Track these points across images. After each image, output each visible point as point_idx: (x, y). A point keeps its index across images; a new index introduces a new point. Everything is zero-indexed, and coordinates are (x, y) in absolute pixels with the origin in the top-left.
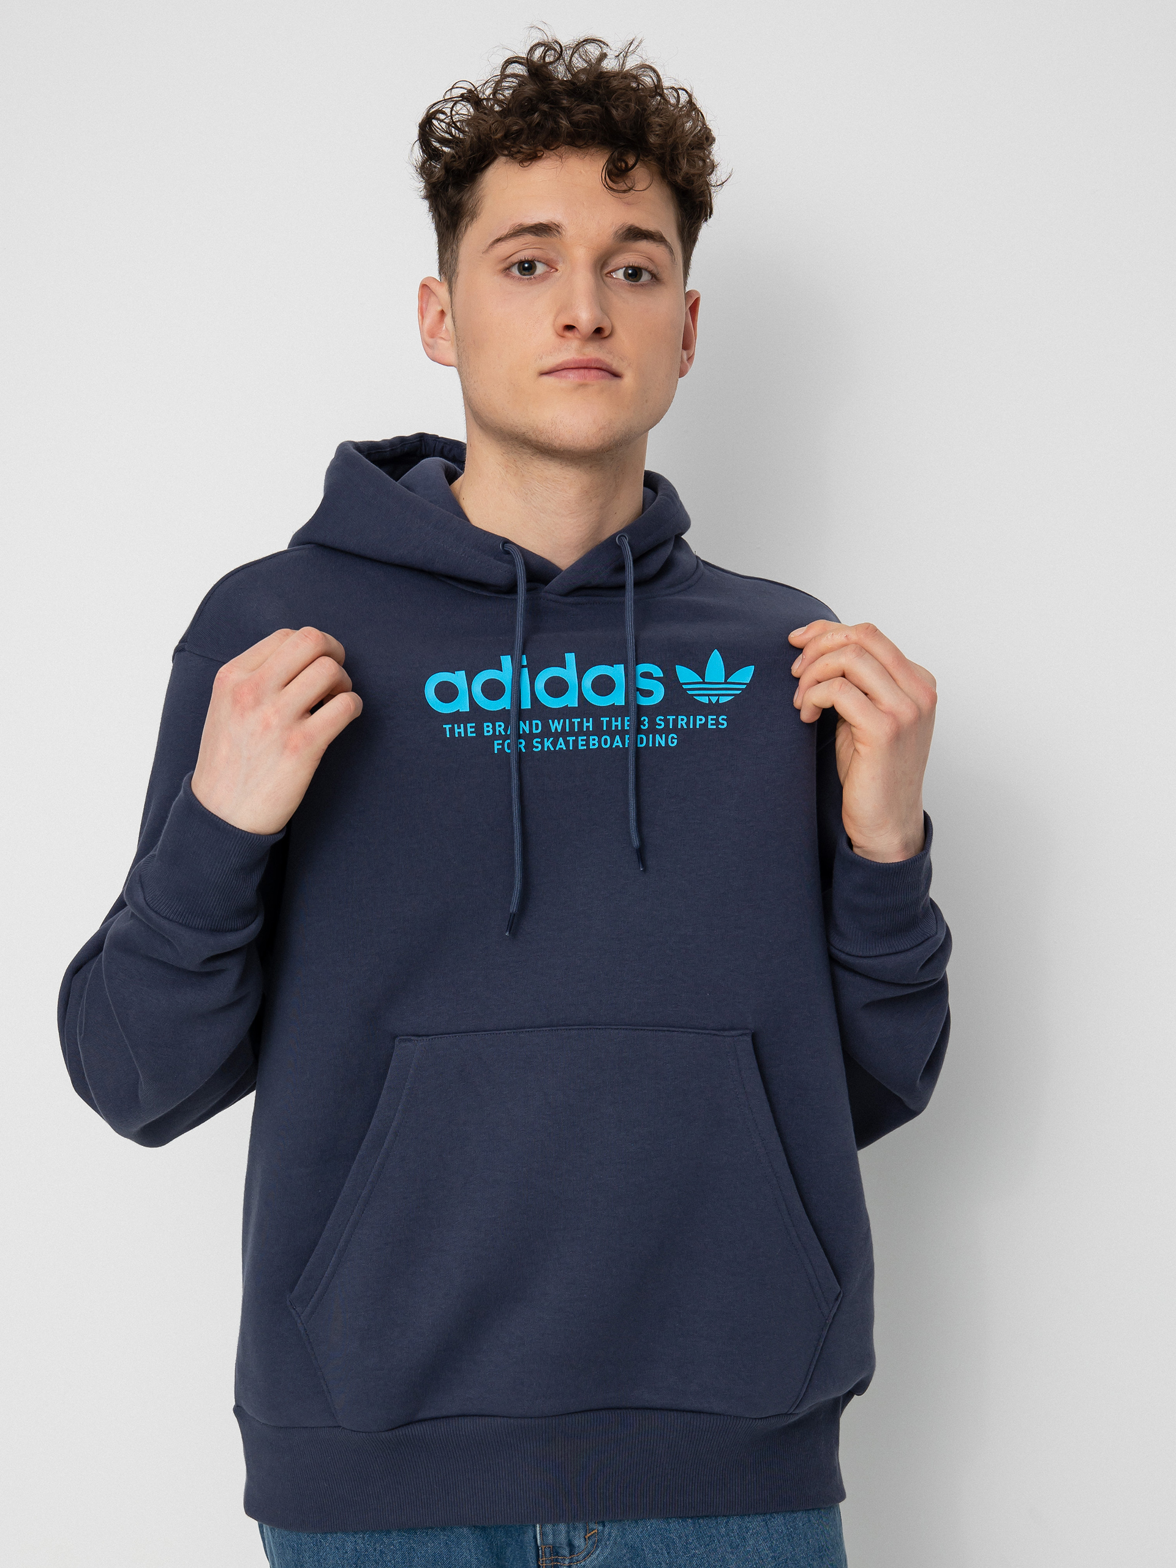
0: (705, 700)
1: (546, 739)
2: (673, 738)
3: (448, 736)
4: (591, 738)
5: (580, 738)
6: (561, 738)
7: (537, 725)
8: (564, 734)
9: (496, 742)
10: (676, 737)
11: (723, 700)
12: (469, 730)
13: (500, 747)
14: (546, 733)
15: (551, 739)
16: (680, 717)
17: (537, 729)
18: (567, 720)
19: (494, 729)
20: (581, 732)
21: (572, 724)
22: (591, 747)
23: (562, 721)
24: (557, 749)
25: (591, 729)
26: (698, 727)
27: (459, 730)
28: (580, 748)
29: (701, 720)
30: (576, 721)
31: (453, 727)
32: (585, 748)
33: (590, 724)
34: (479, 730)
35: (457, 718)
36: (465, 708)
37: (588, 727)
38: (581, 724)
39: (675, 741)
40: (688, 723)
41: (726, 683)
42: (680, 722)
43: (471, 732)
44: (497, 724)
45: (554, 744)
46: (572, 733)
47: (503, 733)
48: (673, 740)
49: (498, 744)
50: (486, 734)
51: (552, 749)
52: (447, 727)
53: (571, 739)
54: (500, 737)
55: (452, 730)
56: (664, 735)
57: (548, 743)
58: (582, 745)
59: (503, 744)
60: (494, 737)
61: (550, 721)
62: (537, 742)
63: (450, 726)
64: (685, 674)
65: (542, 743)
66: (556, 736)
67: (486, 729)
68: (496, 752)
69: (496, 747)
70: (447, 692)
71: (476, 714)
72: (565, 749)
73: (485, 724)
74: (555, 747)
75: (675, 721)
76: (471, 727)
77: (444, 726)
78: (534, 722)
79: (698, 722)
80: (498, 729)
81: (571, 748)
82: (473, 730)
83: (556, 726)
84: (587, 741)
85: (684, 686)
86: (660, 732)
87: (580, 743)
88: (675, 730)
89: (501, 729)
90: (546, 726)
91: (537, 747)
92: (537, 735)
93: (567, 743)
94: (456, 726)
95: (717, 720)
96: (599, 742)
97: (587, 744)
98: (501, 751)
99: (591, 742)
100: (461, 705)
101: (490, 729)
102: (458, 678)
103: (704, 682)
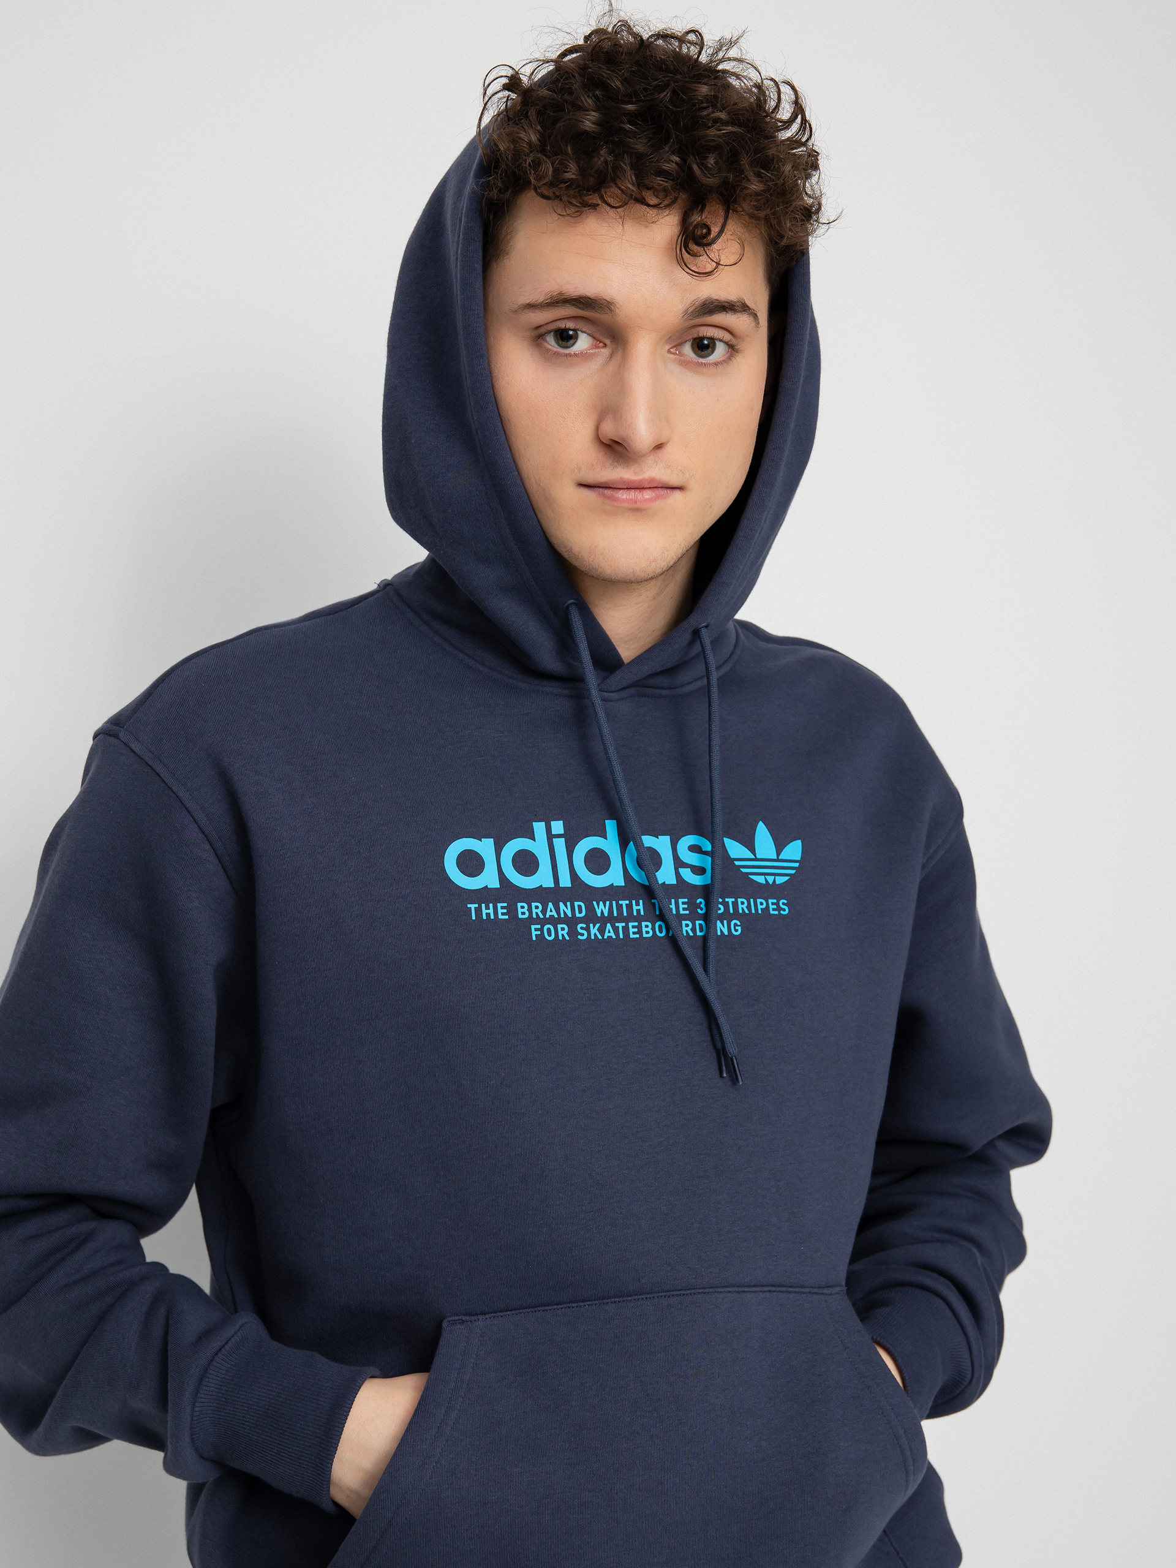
0: (761, 879)
1: (591, 925)
2: (736, 925)
3: (474, 918)
4: (644, 924)
5: (631, 924)
6: (609, 925)
7: (579, 906)
8: (611, 919)
9: (533, 927)
10: (739, 923)
11: (780, 880)
12: (500, 911)
13: (539, 933)
14: (591, 917)
15: (598, 925)
16: (740, 900)
17: (580, 912)
18: (614, 902)
19: (530, 910)
20: (630, 917)
21: (619, 907)
22: (645, 935)
23: (608, 903)
24: (606, 937)
25: (642, 913)
26: (760, 912)
27: (487, 911)
28: (632, 936)
29: (761, 904)
30: (624, 903)
31: (480, 906)
32: (638, 936)
33: (641, 907)
34: (512, 911)
35: (484, 895)
36: (494, 883)
37: (638, 911)
38: (629, 907)
39: (739, 928)
40: (749, 907)
41: (778, 860)
42: (740, 906)
43: (503, 914)
44: (534, 905)
45: (602, 930)
46: (620, 918)
47: (542, 916)
48: (737, 928)
49: (536, 930)
50: (520, 916)
51: (600, 937)
52: (473, 906)
53: (620, 925)
54: (538, 920)
55: (478, 911)
56: (725, 922)
57: (594, 930)
58: (634, 933)
59: (541, 930)
60: (531, 920)
61: (595, 903)
62: (582, 928)
63: (477, 905)
64: (735, 849)
65: (588, 929)
66: (603, 921)
67: (520, 910)
68: (534, 939)
69: (534, 933)
70: (471, 863)
71: (507, 892)
72: (614, 937)
73: (519, 905)
74: (602, 934)
75: (735, 904)
76: (502, 908)
77: (469, 906)
78: (576, 904)
79: (760, 907)
80: (534, 911)
81: (621, 937)
82: (505, 911)
83: (601, 909)
84: (639, 927)
85: (737, 863)
86: (721, 918)
87: (631, 930)
88: (736, 915)
89: (539, 911)
90: (591, 910)
91: (583, 935)
92: (581, 920)
93: (616, 930)
94: (483, 906)
95: (777, 904)
96: (653, 929)
97: (640, 932)
98: (541, 937)
99: (644, 930)
100: (488, 879)
101: (525, 910)
102: (485, 847)
103: (756, 859)
